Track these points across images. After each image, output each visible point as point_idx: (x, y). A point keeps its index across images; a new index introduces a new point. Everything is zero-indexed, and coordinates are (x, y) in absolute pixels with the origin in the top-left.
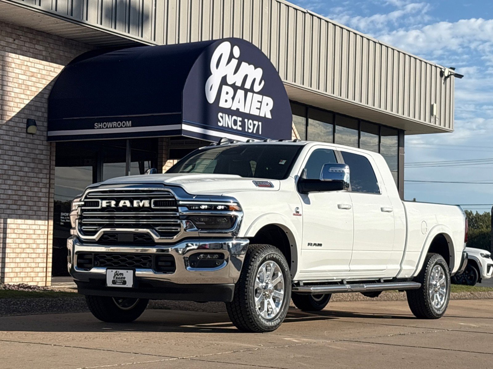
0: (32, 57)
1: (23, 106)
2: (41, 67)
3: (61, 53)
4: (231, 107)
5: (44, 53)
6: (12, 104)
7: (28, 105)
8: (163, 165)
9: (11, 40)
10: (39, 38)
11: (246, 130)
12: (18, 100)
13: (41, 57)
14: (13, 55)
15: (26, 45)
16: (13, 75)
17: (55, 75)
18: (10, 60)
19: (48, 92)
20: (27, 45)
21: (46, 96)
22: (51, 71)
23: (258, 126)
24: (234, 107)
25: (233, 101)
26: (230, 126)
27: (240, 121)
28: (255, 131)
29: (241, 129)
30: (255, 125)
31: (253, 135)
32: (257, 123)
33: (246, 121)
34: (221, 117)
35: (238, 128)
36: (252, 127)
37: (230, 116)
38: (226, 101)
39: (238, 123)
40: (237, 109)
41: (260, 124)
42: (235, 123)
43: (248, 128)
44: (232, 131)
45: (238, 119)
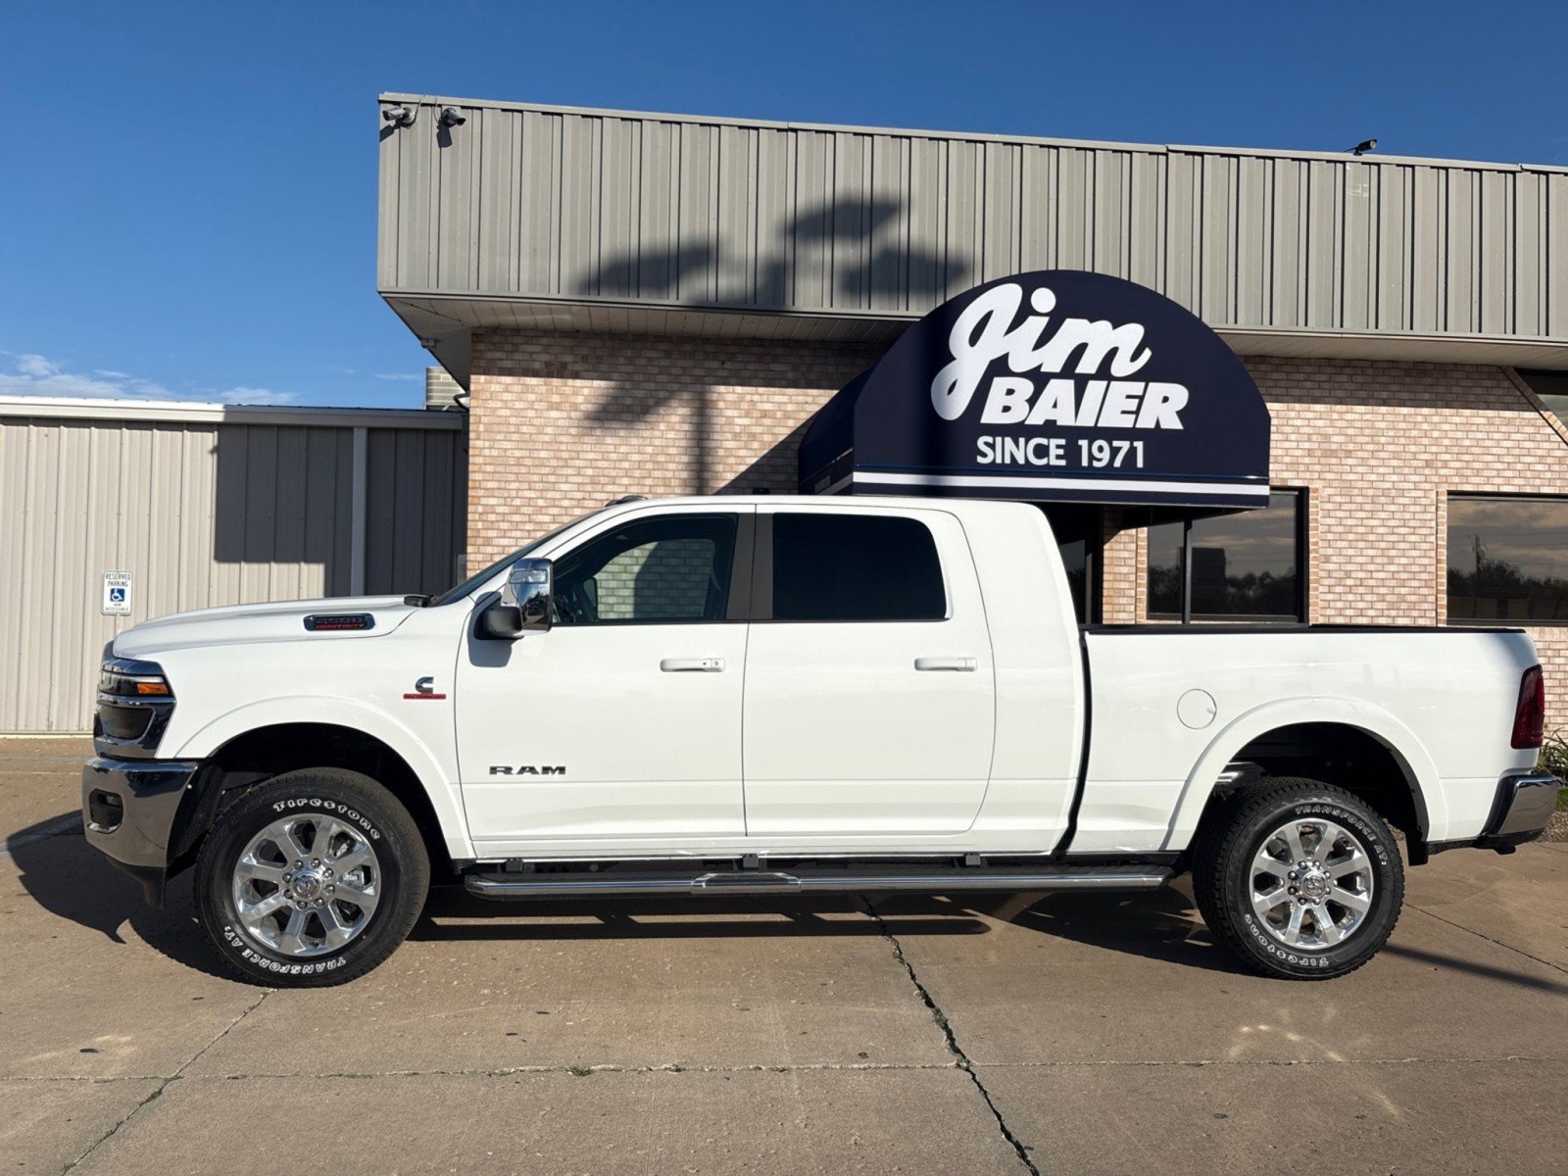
0: (762, 386)
1: (743, 468)
2: (784, 399)
3: (831, 369)
4: (1024, 421)
5: (790, 375)
6: (720, 468)
7: (754, 466)
8: (1105, 540)
9: (715, 364)
10: (779, 351)
11: (1085, 463)
12: (732, 460)
13: (784, 382)
14: (722, 389)
15: (748, 367)
16: (722, 420)
17: (817, 408)
18: (715, 397)
19: (799, 439)
20: (752, 367)
21: (796, 447)
22: (807, 403)
23: (1132, 451)
24: (1037, 418)
25: (1031, 407)
26: (1021, 461)
27: (1058, 447)
28: (1117, 463)
29: (1063, 463)
30: (1119, 449)
31: (1108, 473)
32: (1125, 445)
33: (1084, 443)
34: (986, 444)
35: (1054, 462)
36: (1106, 456)
37: (1022, 441)
38: (1006, 409)
39: (1054, 452)
40: (1047, 422)
41: (1139, 445)
42: (1041, 451)
43: (1091, 458)
44: (1029, 470)
45: (1054, 442)
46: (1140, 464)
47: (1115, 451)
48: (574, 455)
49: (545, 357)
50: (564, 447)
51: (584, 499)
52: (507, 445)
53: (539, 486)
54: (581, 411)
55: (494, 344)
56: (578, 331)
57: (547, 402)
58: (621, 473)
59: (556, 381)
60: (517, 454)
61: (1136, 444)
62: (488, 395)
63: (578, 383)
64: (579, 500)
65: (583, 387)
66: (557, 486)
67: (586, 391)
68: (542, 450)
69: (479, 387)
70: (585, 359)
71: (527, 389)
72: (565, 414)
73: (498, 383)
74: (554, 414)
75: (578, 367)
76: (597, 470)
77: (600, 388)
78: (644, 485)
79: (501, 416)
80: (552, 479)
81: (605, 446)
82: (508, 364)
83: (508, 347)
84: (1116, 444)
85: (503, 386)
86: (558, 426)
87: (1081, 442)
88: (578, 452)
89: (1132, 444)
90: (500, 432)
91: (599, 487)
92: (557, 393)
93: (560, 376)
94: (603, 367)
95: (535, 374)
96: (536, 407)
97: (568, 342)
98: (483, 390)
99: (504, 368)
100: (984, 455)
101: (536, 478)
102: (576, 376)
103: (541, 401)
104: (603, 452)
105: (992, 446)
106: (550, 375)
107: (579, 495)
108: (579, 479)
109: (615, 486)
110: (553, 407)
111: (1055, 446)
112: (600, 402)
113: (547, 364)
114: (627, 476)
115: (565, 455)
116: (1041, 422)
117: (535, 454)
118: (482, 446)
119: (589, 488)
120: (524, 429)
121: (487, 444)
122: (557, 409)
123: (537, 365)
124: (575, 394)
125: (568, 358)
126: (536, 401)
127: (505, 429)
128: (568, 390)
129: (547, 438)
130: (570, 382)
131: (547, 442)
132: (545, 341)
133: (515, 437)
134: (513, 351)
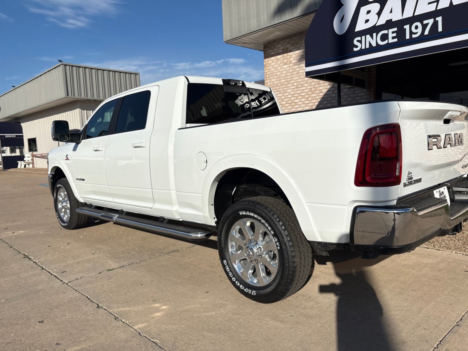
4: (376, 24)
11: (408, 37)
23: (436, 23)
24: (382, 21)
25: (379, 16)
26: (374, 45)
27: (393, 32)
28: (426, 32)
29: (396, 40)
30: (428, 24)
31: (422, 39)
32: (431, 21)
33: (407, 27)
34: (358, 41)
35: (391, 41)
36: (420, 30)
37: (375, 34)
38: (367, 21)
39: (391, 35)
40: (387, 21)
41: (439, 19)
42: (384, 37)
43: (411, 33)
44: (379, 48)
45: (391, 31)
46: (440, 29)
47: (424, 27)
48: (291, 79)
49: (282, 48)
50: (288, 77)
51: (294, 94)
52: (274, 80)
53: (282, 92)
54: (293, 63)
55: (269, 47)
56: (290, 36)
57: (283, 63)
58: (305, 82)
59: (285, 55)
60: (276, 82)
61: (437, 19)
62: (268, 65)
63: (291, 53)
64: (293, 94)
65: (293, 55)
66: (287, 91)
67: (294, 56)
68: (283, 79)
69: (266, 63)
70: (293, 44)
71: (278, 60)
72: (288, 66)
73: (271, 60)
74: (285, 66)
75: (291, 48)
76: (298, 83)
77: (297, 53)
78: (312, 85)
79: (272, 71)
80: (285, 89)
81: (299, 74)
82: (272, 53)
83: (272, 47)
84: (425, 22)
85: (272, 61)
86: (286, 70)
87: (405, 27)
88: (292, 78)
89: (435, 20)
90: (272, 76)
91: (298, 89)
92: (286, 59)
93: (287, 52)
94: (298, 46)
95: (280, 54)
96: (280, 65)
97: (288, 40)
98: (267, 64)
99: (272, 55)
100: (357, 47)
101: (281, 89)
102: (291, 51)
103: (282, 63)
104: (299, 76)
105: (360, 41)
106: (284, 53)
107: (293, 93)
108: (293, 87)
109: (303, 87)
110: (285, 64)
111: (391, 33)
112: (298, 58)
113: (283, 50)
114: (306, 83)
115: (289, 80)
116: (384, 23)
117: (281, 81)
118: (267, 82)
119: (295, 90)
120: (278, 74)
121: (269, 81)
122: (286, 64)
123: (280, 51)
124: (291, 58)
125: (288, 46)
126: (281, 63)
127: (273, 75)
128: (289, 57)
129: (284, 75)
130: (289, 54)
131: (284, 77)
132: (282, 42)
133: (276, 77)
134: (274, 48)
